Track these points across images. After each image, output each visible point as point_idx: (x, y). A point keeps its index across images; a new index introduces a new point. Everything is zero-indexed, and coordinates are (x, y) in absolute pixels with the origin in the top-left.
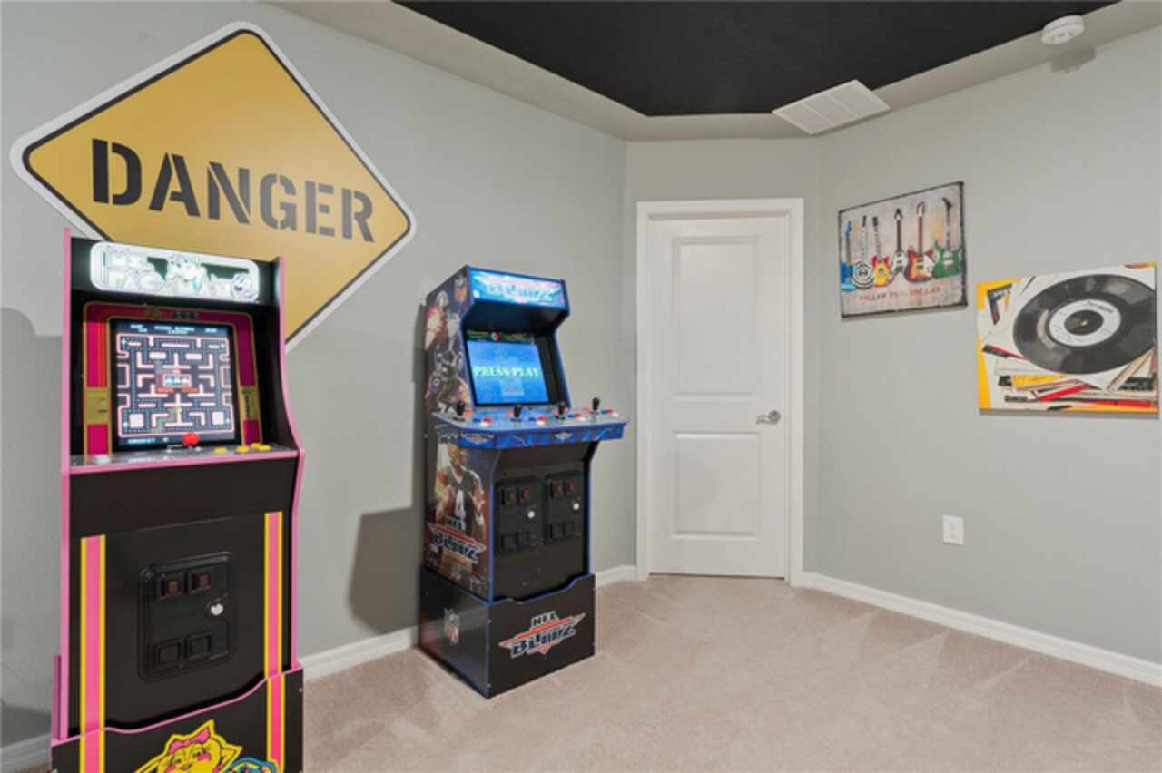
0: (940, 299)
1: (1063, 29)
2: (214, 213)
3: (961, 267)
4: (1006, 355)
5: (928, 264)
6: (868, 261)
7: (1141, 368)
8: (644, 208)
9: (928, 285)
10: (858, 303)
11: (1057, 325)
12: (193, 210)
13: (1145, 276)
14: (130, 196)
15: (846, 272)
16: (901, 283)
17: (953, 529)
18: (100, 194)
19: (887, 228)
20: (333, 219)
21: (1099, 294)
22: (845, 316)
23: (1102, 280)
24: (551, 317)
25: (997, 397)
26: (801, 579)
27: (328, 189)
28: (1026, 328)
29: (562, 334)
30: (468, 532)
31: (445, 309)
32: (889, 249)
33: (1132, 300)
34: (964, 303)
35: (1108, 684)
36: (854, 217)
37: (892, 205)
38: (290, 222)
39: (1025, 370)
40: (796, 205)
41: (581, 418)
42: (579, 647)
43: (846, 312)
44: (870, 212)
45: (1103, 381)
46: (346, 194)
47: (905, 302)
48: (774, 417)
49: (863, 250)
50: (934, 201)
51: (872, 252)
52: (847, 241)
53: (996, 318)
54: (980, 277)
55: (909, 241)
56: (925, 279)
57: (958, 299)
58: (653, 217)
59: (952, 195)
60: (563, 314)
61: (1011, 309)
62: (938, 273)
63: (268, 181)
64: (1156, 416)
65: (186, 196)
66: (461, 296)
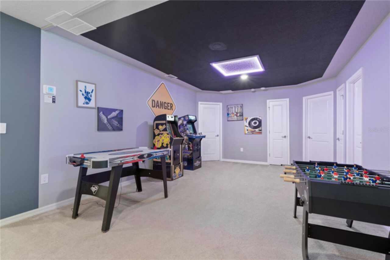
0: (240, 119)
1: (253, 90)
2: (160, 108)
3: (242, 115)
4: (247, 127)
5: (239, 114)
6: (231, 113)
7: (260, 129)
8: (199, 103)
9: (239, 117)
10: (230, 119)
11: (253, 123)
12: (159, 108)
13: (260, 118)
14: (154, 107)
15: (228, 114)
16: (235, 117)
17: (242, 150)
18: (153, 107)
19: (234, 109)
20: (169, 108)
21: (256, 120)
22: (228, 121)
23: (257, 118)
24: (194, 121)
25: (247, 132)
26: (222, 160)
27: (169, 103)
28: (250, 124)
29: (195, 123)
30: (189, 150)
31: (183, 120)
32: (234, 112)
33: (260, 121)
34: (243, 120)
35: (257, 165)
36: (229, 107)
37: (234, 106)
38: (166, 108)
39: (249, 128)
40: (221, 104)
41: (198, 135)
42: (200, 166)
43: (228, 120)
44: (232, 106)
45: (257, 130)
46: (168, 103)
47: (236, 119)
48: (218, 136)
49: (231, 112)
50: (239, 106)
51: (232, 112)
52: (228, 109)
53: (246, 122)
54: (245, 116)
55: (236, 111)
56: (238, 116)
57: (242, 119)
58: (201, 104)
59: (241, 106)
60: (196, 121)
61: (248, 121)
62: (240, 116)
63: (164, 103)
64: (261, 134)
65: (158, 106)
66: (187, 119)
